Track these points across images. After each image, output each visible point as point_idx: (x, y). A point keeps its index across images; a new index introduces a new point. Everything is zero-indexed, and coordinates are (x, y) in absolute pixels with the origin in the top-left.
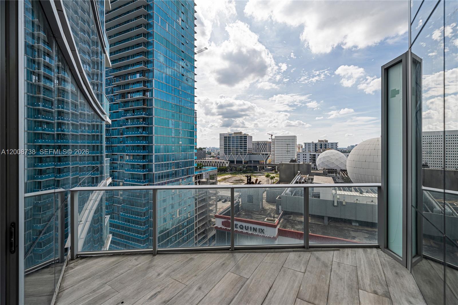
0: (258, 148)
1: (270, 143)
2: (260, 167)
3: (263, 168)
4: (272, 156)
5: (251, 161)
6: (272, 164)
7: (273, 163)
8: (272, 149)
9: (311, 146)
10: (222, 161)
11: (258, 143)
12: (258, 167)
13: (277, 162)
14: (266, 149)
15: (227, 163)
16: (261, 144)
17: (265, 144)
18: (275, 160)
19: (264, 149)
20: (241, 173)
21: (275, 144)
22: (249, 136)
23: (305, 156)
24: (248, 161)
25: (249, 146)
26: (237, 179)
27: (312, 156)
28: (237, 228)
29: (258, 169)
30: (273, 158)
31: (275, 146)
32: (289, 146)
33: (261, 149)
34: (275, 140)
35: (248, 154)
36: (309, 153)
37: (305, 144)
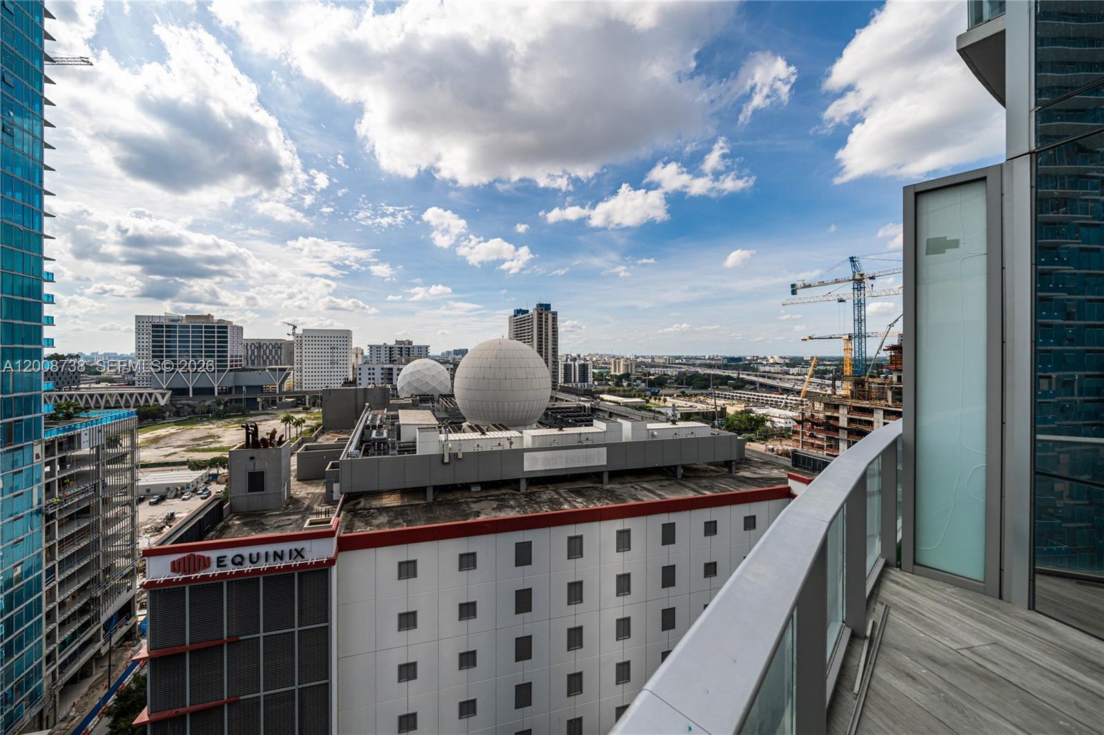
0: (259, 355)
1: (291, 343)
2: (266, 400)
3: (274, 403)
4: (296, 374)
5: (241, 387)
6: (297, 392)
7: (299, 389)
8: (295, 358)
9: (383, 352)
10: (145, 391)
11: (259, 345)
12: (259, 400)
13: (308, 386)
14: (279, 357)
15: (163, 395)
16: (267, 347)
17: (277, 345)
18: (304, 382)
19: (274, 357)
20: (209, 420)
21: (304, 347)
22: (233, 327)
23: (371, 371)
24: (230, 389)
25: (233, 349)
26: (198, 435)
27: (387, 371)
28: (225, 566)
29: (260, 404)
30: (299, 378)
31: (304, 350)
32: (335, 351)
33: (268, 358)
34: (304, 339)
35: (231, 371)
36: (381, 366)
37: (371, 347)
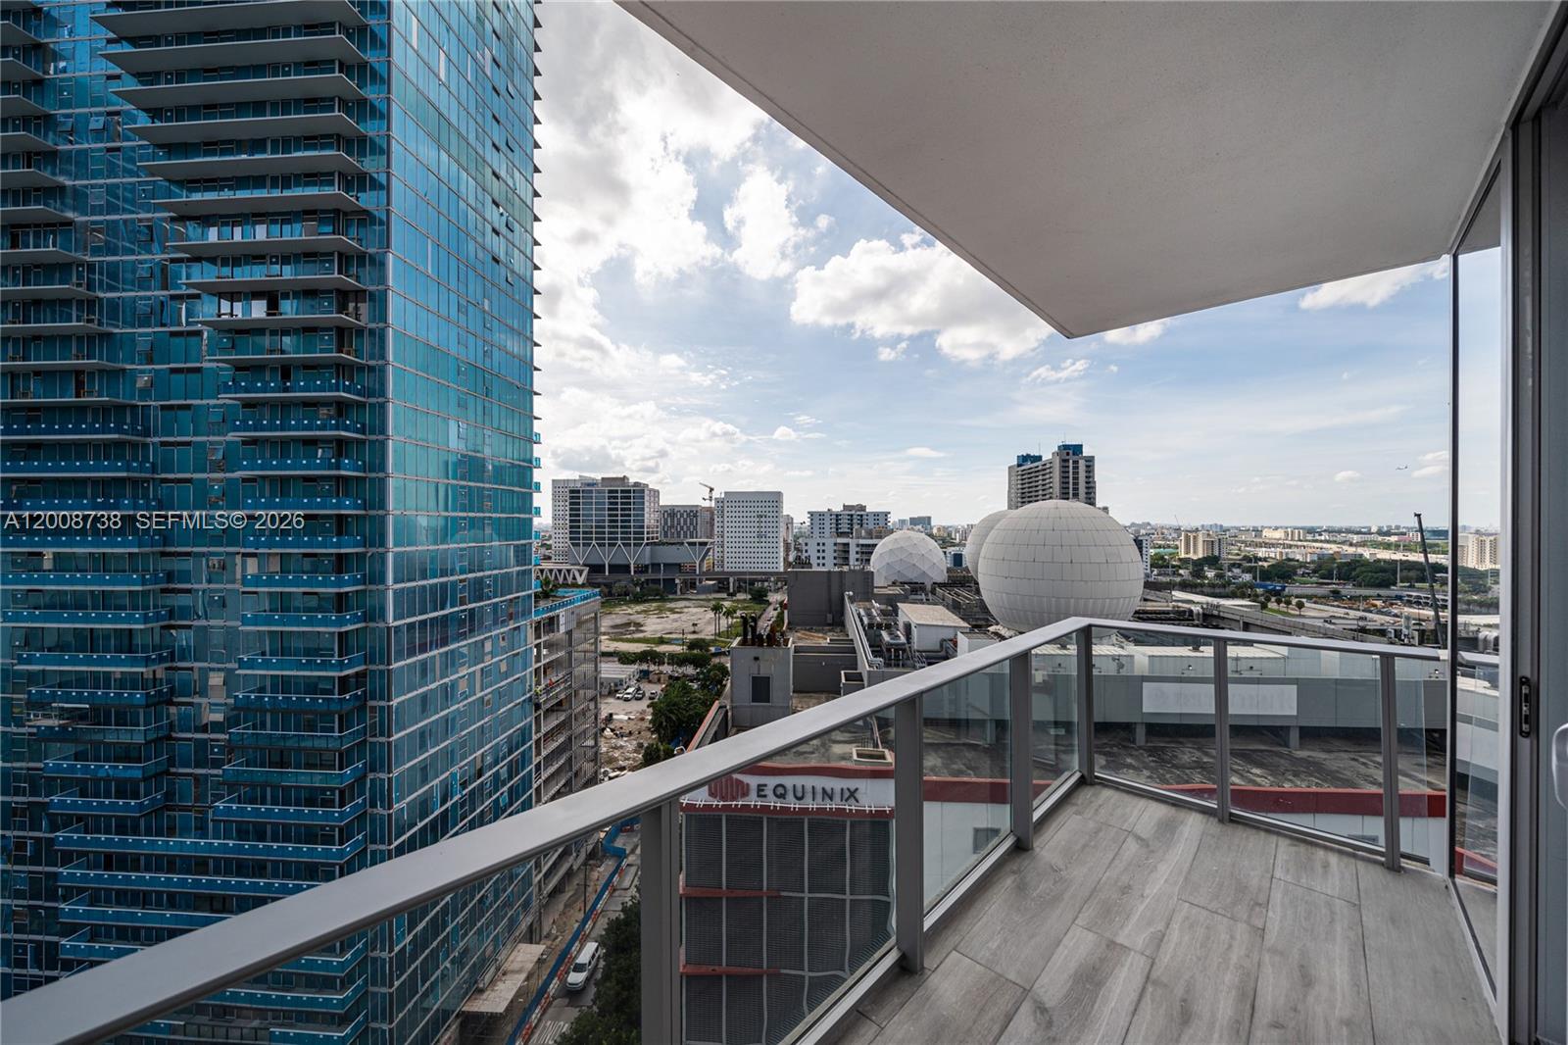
0: (672, 526)
1: (709, 509)
2: (685, 582)
3: (693, 585)
4: (716, 549)
5: (659, 565)
6: (718, 573)
7: (720, 569)
8: (716, 530)
9: (827, 522)
10: (564, 567)
11: (671, 513)
12: (677, 581)
13: (730, 565)
14: (695, 528)
15: (581, 572)
16: (682, 515)
17: (692, 513)
18: (726, 560)
19: (688, 528)
20: (627, 603)
21: (726, 514)
22: (650, 490)
24: (647, 566)
25: (650, 518)
26: (619, 621)
29: (679, 587)
30: (720, 554)
31: (726, 519)
32: (763, 519)
33: (682, 528)
34: (726, 504)
35: (647, 544)
37: (812, 514)
